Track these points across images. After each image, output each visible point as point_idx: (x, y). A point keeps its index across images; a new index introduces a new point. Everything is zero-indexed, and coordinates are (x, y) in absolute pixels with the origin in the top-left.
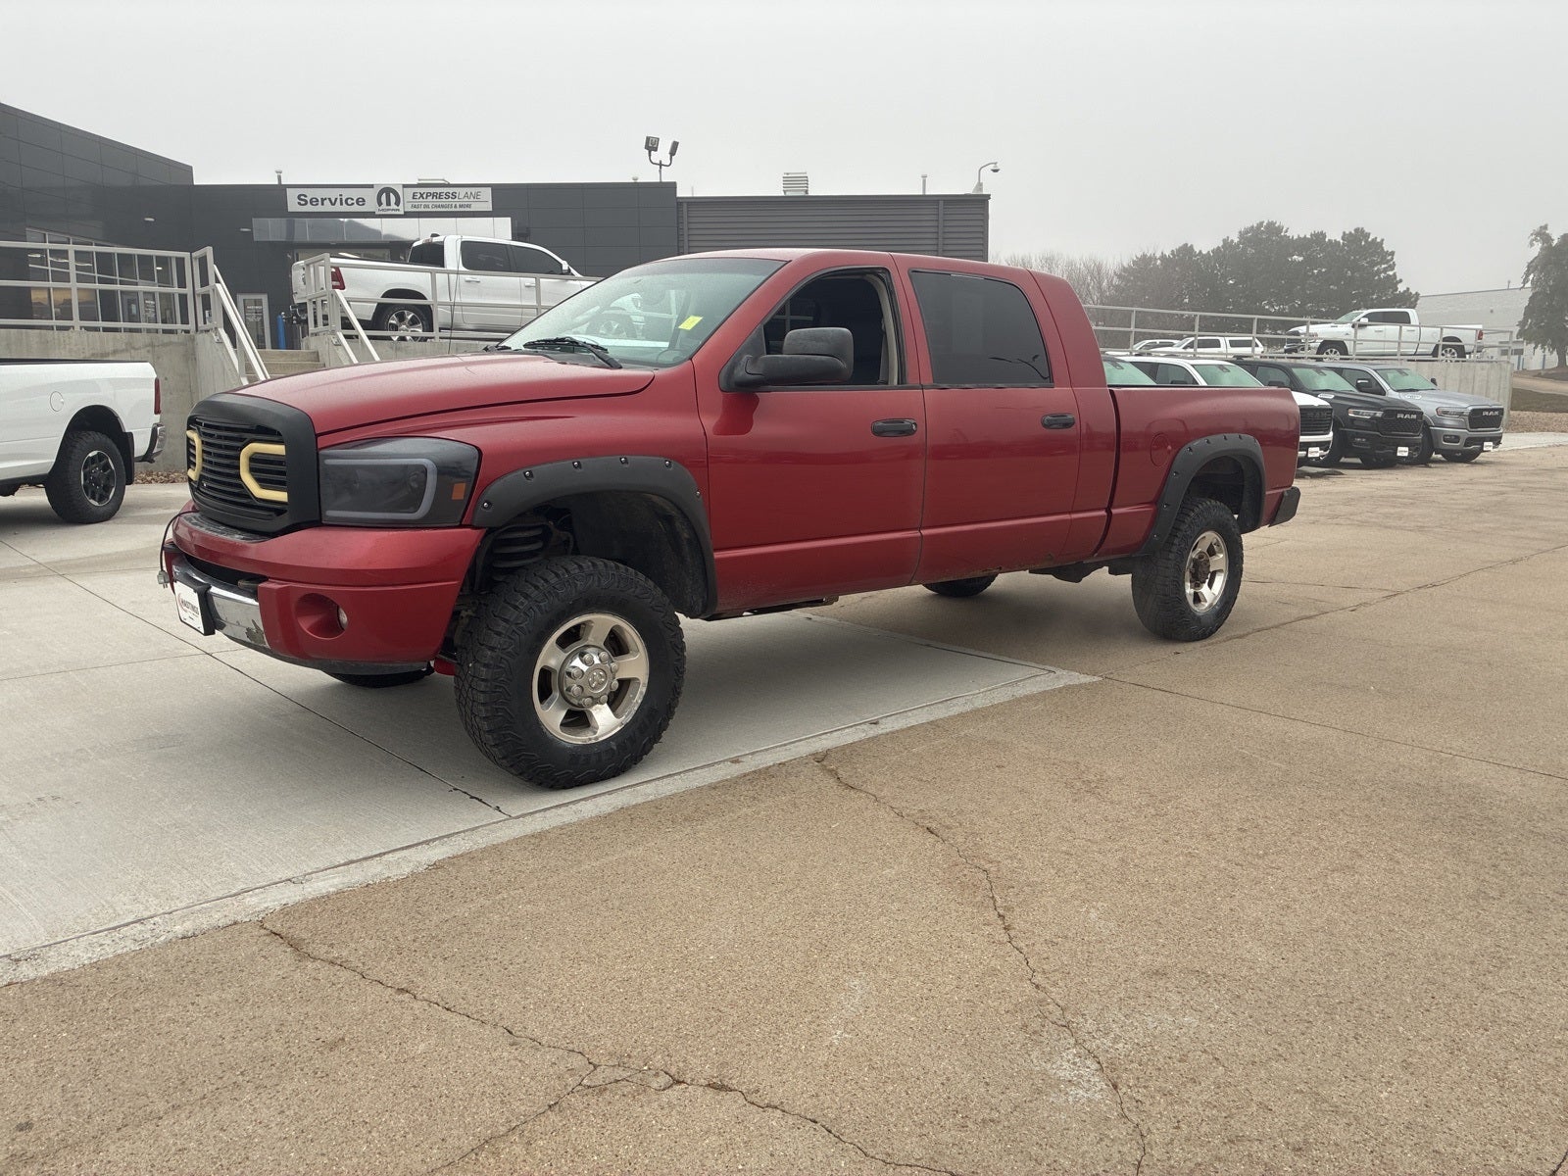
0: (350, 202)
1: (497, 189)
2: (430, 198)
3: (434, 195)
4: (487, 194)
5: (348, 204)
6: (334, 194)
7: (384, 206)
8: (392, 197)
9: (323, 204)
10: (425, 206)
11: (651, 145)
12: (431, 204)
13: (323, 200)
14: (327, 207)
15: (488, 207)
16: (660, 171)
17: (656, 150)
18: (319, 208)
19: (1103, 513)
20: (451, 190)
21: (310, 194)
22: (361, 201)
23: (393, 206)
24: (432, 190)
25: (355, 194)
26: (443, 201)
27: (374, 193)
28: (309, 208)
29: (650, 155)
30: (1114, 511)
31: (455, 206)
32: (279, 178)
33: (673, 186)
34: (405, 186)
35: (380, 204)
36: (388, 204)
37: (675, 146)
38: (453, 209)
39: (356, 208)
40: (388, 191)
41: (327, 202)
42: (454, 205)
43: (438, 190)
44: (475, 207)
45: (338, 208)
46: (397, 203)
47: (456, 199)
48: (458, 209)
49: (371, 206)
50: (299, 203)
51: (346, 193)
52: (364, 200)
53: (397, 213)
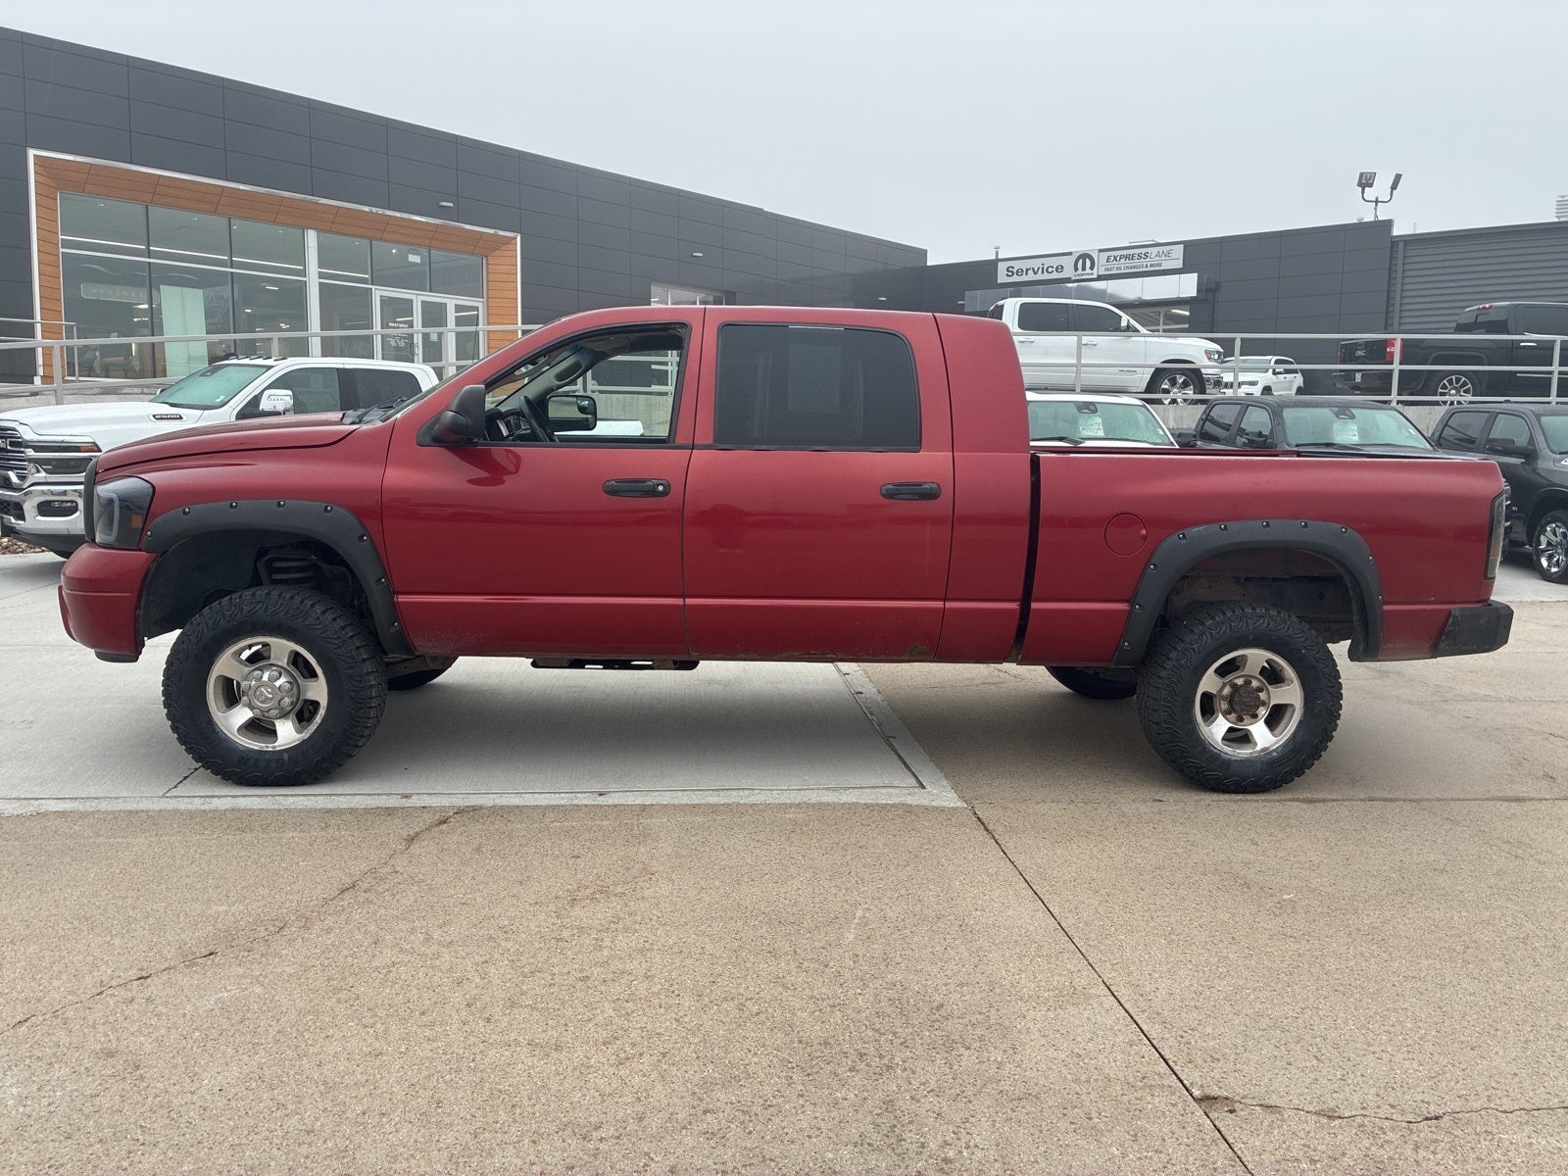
0: (1050, 270)
1: (1189, 246)
2: (1123, 260)
3: (1126, 257)
4: (1179, 251)
5: (1048, 272)
6: (1036, 264)
7: (1080, 271)
8: (1088, 261)
9: (1027, 274)
10: (1118, 268)
11: (1366, 181)
12: (1123, 266)
13: (1027, 270)
14: (1031, 277)
15: (1179, 264)
16: (1375, 209)
17: (1371, 185)
18: (1024, 278)
19: (1014, 606)
20: (1143, 251)
21: (1017, 265)
22: (1060, 269)
23: (1088, 271)
24: (1125, 252)
25: (1055, 262)
26: (1135, 262)
27: (1072, 259)
28: (1015, 279)
29: (1363, 192)
30: (1034, 605)
31: (1147, 266)
32: (997, 253)
33: (1388, 224)
34: (1101, 251)
35: (1076, 269)
36: (1084, 269)
37: (1398, 177)
38: (1144, 269)
39: (1055, 275)
40: (1084, 256)
41: (1030, 272)
42: (1145, 265)
43: (1131, 252)
44: (1166, 265)
45: (1040, 276)
46: (1092, 268)
47: (1148, 259)
48: (1149, 269)
49: (1069, 272)
50: (1008, 275)
51: (1048, 262)
52: (1062, 267)
53: (1091, 277)
